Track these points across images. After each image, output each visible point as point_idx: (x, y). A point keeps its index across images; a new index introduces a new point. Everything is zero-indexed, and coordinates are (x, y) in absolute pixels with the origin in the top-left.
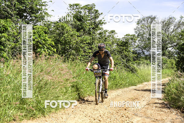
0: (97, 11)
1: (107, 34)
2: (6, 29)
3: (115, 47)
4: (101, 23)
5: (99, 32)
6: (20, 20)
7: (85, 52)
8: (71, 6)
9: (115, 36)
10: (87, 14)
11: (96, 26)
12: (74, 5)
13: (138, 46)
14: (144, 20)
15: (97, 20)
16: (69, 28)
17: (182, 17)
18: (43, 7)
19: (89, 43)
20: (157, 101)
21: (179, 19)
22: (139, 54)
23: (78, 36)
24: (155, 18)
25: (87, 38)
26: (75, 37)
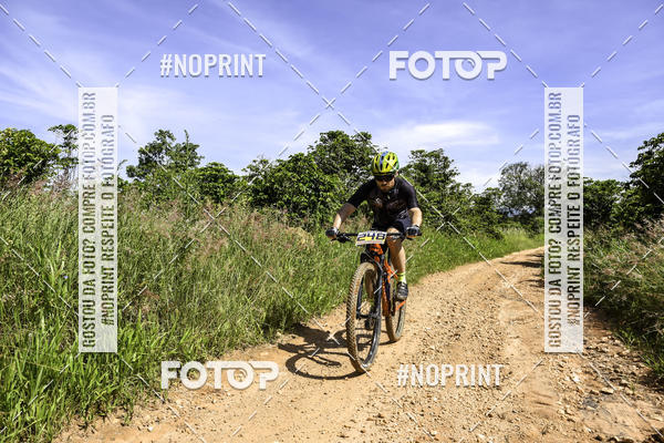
0: (446, 159)
1: (461, 188)
2: (332, 187)
3: (472, 205)
4: (452, 174)
5: (450, 186)
6: (348, 174)
7: (432, 213)
8: (413, 153)
9: (472, 191)
10: (434, 162)
11: (446, 178)
12: (417, 152)
13: (504, 203)
14: (511, 168)
15: (447, 171)
19: (438, 202)
20: (532, 278)
22: (506, 213)
23: (423, 193)
24: (526, 165)
25: (434, 193)
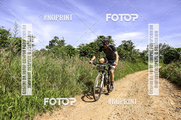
0: (132, 43)
1: (136, 51)
3: (139, 55)
4: (134, 47)
5: (133, 50)
8: (122, 41)
9: (139, 51)
10: (128, 44)
11: (132, 48)
12: (124, 41)
15: (132, 46)
16: (122, 49)
17: (165, 43)
18: (113, 43)
19: (130, 55)
21: (164, 44)
23: (126, 52)
26: (125, 53)
